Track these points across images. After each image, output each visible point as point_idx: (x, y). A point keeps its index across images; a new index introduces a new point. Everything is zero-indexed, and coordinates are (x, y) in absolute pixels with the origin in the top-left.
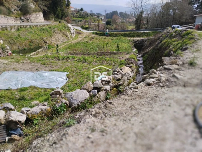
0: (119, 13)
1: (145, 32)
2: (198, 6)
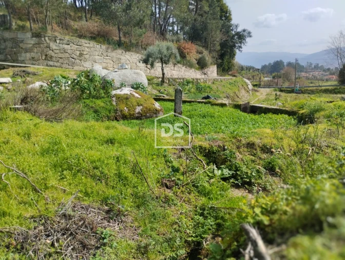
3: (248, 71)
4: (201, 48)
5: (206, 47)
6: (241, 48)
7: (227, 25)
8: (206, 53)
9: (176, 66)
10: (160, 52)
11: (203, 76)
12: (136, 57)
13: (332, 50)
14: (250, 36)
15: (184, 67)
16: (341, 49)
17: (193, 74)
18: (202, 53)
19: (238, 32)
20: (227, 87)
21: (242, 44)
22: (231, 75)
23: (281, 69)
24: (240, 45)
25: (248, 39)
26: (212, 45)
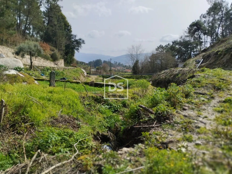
0: (102, 62)
1: (142, 75)
2: (178, 57)
3: (81, 64)
4: (53, 48)
5: (56, 47)
6: (79, 50)
7: (70, 35)
8: (56, 51)
9: (37, 58)
10: (29, 48)
11: (56, 66)
12: (7, 50)
13: (128, 55)
14: (84, 43)
15: (43, 59)
16: (133, 55)
17: (49, 64)
18: (54, 51)
19: (77, 40)
20: (72, 73)
21: (79, 47)
22: (72, 66)
23: (100, 65)
24: (78, 48)
25: (82, 45)
26: (60, 46)
